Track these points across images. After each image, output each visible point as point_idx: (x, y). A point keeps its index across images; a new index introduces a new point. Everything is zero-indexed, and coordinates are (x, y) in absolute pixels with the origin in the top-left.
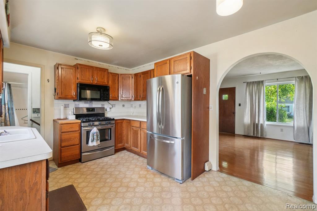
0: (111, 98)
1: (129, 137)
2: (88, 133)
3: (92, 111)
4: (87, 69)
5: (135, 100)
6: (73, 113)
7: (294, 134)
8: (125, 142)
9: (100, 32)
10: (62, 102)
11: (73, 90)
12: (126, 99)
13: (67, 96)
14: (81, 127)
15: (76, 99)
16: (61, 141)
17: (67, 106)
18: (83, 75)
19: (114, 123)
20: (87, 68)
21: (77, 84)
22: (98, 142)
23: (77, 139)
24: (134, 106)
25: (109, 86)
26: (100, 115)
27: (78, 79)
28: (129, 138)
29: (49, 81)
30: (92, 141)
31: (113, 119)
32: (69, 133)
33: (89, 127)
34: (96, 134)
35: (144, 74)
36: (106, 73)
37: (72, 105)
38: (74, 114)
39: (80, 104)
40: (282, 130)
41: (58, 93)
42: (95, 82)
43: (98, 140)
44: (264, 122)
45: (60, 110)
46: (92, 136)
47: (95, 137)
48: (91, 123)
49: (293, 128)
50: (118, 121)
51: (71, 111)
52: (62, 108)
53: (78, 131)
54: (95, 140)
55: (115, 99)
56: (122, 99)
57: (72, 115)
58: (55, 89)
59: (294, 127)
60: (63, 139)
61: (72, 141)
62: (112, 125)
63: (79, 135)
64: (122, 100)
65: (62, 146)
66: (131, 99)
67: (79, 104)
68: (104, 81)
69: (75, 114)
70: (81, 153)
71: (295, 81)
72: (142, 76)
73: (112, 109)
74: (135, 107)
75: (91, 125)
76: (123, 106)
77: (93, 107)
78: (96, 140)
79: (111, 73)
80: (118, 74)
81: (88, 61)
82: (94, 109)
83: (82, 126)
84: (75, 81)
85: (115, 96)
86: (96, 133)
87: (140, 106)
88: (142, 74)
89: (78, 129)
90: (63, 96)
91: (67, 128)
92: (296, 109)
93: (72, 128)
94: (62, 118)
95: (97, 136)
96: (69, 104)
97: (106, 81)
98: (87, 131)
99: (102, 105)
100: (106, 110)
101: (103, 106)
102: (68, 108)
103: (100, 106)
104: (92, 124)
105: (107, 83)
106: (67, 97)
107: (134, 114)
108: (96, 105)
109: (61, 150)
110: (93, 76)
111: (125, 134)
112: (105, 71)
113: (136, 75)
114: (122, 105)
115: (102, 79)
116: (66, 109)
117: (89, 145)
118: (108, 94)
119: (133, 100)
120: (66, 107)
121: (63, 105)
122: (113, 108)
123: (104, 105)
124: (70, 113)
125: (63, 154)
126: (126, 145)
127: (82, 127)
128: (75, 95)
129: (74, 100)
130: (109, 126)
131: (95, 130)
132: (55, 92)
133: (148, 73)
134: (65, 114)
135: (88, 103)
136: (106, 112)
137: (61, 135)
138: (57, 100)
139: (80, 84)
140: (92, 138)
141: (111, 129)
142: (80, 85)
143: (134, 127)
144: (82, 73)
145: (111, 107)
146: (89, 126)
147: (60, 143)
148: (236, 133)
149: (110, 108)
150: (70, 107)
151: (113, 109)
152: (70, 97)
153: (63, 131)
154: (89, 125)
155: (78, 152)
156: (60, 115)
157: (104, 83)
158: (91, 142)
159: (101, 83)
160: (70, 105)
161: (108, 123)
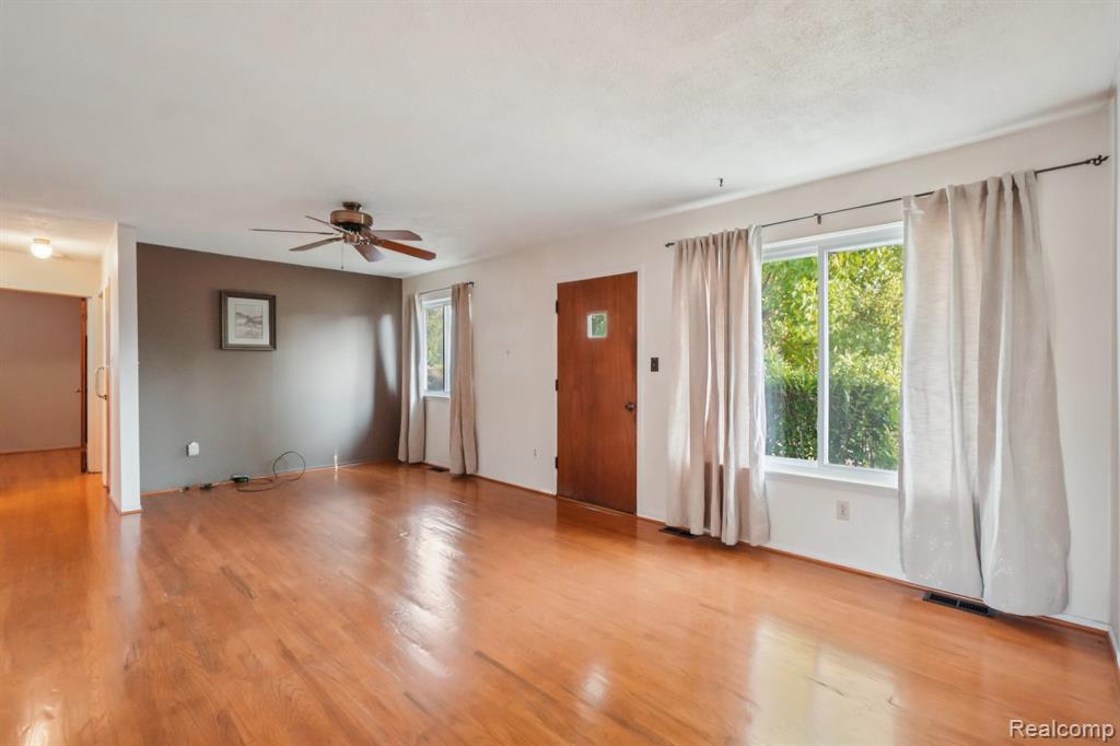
7: (901, 538)
40: (843, 511)
44: (754, 458)
49: (896, 502)
59: (900, 494)
71: (906, 224)
92: (909, 387)
148: (640, 514)
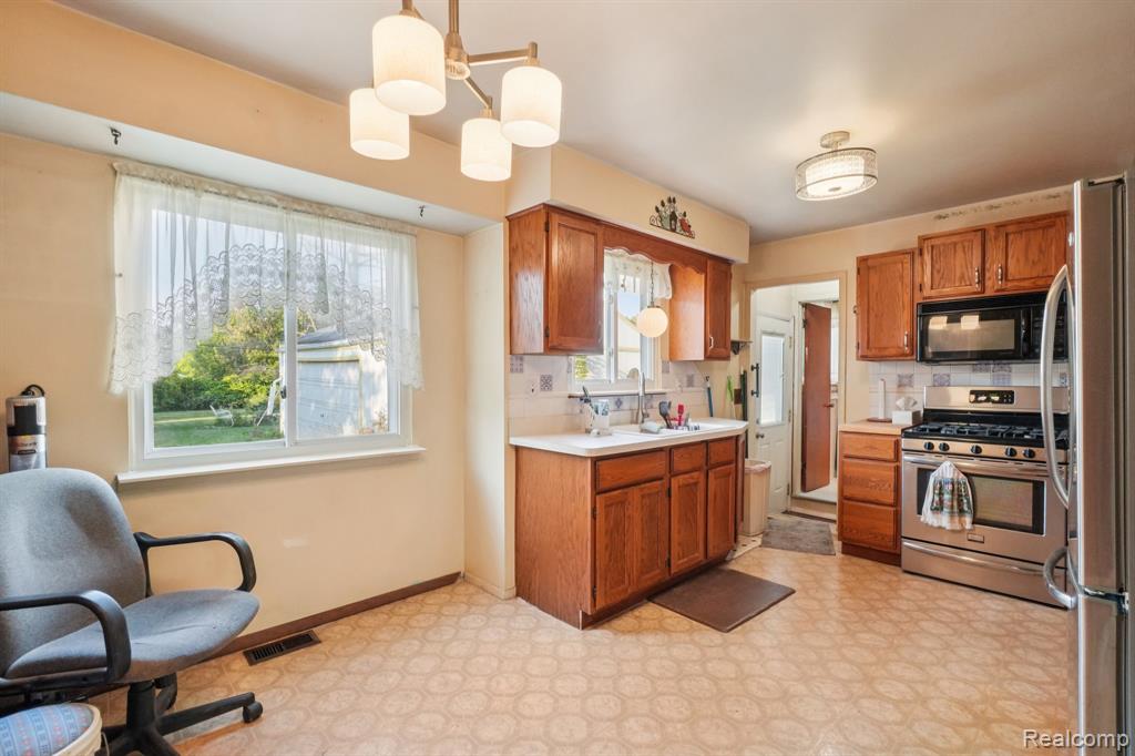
2: (923, 474)
4: (958, 247)
9: (835, 146)
10: (892, 370)
11: (902, 329)
15: (914, 357)
16: (843, 478)
17: (905, 381)
18: (939, 272)
20: (954, 243)
21: (918, 305)
23: (887, 486)
27: (920, 290)
30: (936, 510)
33: (926, 454)
34: (950, 487)
39: (952, 375)
42: (994, 286)
46: (937, 492)
47: (947, 497)
48: (937, 443)
53: (889, 461)
54: (947, 510)
60: (848, 476)
61: (871, 488)
63: (896, 478)
67: (949, 376)
68: (1045, 270)
69: (925, 407)
75: (937, 449)
78: (950, 511)
81: (992, 207)
82: (1011, 393)
83: (902, 447)
86: (954, 481)
89: (890, 455)
93: (871, 448)
94: (881, 417)
95: (957, 495)
96: (911, 376)
98: (919, 469)
102: (908, 389)
103: (1056, 382)
104: (940, 448)
106: (886, 353)
108: (1028, 375)
110: (984, 263)
112: (1051, 226)
115: (1034, 264)
116: (903, 389)
117: (923, 521)
120: (904, 385)
121: (895, 378)
123: (1066, 375)
125: (845, 518)
127: (902, 452)
128: (911, 345)
131: (947, 469)
135: (987, 371)
140: (937, 499)
144: (937, 266)
146: (930, 451)
147: (840, 484)
150: (916, 385)
152: (893, 351)
153: (850, 452)
154: (927, 447)
155: (890, 528)
158: (932, 509)
159: (1026, 284)
160: (916, 379)
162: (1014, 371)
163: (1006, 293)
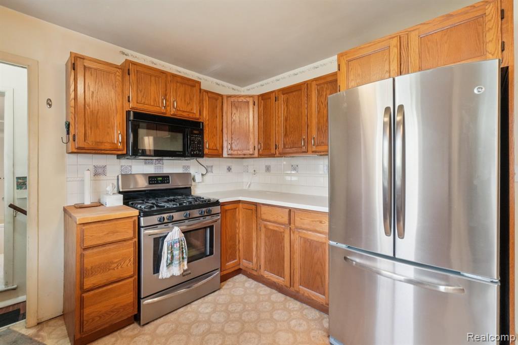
0: (206, 151)
1: (254, 244)
2: (158, 242)
3: (162, 182)
4: (153, 78)
5: (261, 156)
6: (116, 189)
8: (242, 257)
10: (88, 162)
11: (116, 128)
12: (239, 153)
13: (102, 143)
14: (139, 227)
15: (125, 152)
16: (83, 273)
17: (100, 171)
18: (141, 91)
19: (219, 211)
20: (151, 76)
21: (128, 113)
22: (184, 265)
23: (128, 261)
24: (251, 170)
25: (203, 123)
26: (182, 191)
27: (129, 101)
28: (254, 249)
29: (50, 105)
30: (168, 265)
31: (217, 203)
32: (107, 247)
33: (159, 226)
34: (178, 244)
35: (287, 93)
36: (196, 90)
37: (115, 167)
38: (120, 193)
39: (133, 167)
41: (74, 136)
42: (171, 112)
43: (183, 258)
45: (83, 181)
46: (169, 252)
47: (176, 253)
48: (165, 216)
50: (227, 207)
51: (111, 185)
52: (88, 176)
53: (131, 239)
54: (176, 262)
55: (215, 152)
56: (231, 154)
57: (114, 194)
58: (68, 126)
60: (89, 267)
61: (114, 269)
62: (215, 218)
63: (134, 251)
64: (231, 157)
65: (85, 287)
66: (251, 153)
67: (131, 166)
68: (192, 109)
69: (121, 190)
70: (139, 298)
72: (282, 97)
73: (205, 177)
74: (255, 171)
75: (166, 221)
76: (229, 169)
77: (165, 172)
78: (178, 262)
79: (207, 92)
80: (222, 96)
82: (169, 177)
83: (142, 224)
84: (123, 107)
85: (216, 145)
86: (180, 241)
87: (268, 169)
88: (283, 94)
89: (130, 233)
90: (90, 143)
91: (101, 235)
93: (114, 232)
94: (87, 202)
95: (181, 249)
96: (105, 167)
97: (196, 110)
98: (155, 239)
99: (184, 167)
100: (194, 179)
101: (186, 170)
102: (102, 177)
103: (180, 171)
104: (168, 219)
105: (198, 116)
106: (103, 147)
107: (253, 188)
108: (170, 167)
109: (82, 300)
110: (166, 95)
111: (241, 235)
112: (194, 86)
113: (264, 98)
114: (226, 168)
115: (188, 104)
116: (97, 178)
117: (160, 277)
118: (201, 142)
119: (256, 154)
120: (98, 173)
121: (91, 168)
122: (209, 174)
123: (188, 167)
124: (109, 188)
125: (87, 311)
126: (244, 263)
127: (142, 229)
128: (122, 142)
129: (119, 156)
130: (208, 220)
131: (175, 234)
132: (68, 133)
133: (300, 90)
134: (96, 191)
135: (152, 163)
136: (193, 183)
137: (82, 256)
138: (73, 156)
139: (134, 113)
140: (170, 256)
141: (211, 228)
142: (134, 117)
143: (269, 221)
144: (140, 87)
145: (204, 173)
146: (162, 222)
147: (78, 277)
149: (202, 175)
150: (108, 175)
151: (208, 177)
152: (108, 146)
153: (88, 243)
154: (160, 221)
155: (130, 297)
156: (83, 193)
157: (191, 115)
158: (165, 268)
159: (185, 114)
160: (108, 169)
161: (206, 214)
162: (164, 164)
163: (176, 117)
